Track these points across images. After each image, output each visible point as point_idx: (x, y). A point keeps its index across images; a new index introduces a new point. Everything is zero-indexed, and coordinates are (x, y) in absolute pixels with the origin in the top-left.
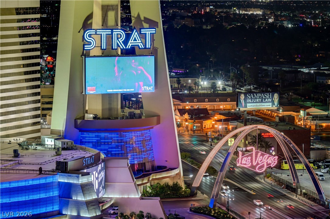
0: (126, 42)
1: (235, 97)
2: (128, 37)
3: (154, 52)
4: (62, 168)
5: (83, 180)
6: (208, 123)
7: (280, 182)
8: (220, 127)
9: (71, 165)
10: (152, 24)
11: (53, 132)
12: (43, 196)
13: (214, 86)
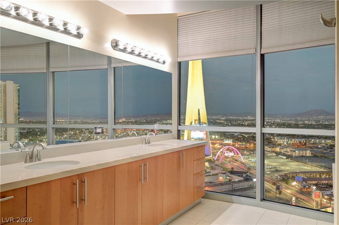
1: (221, 140)
6: (216, 146)
7: (233, 159)
8: (219, 146)
10: (205, 124)
13: (216, 137)
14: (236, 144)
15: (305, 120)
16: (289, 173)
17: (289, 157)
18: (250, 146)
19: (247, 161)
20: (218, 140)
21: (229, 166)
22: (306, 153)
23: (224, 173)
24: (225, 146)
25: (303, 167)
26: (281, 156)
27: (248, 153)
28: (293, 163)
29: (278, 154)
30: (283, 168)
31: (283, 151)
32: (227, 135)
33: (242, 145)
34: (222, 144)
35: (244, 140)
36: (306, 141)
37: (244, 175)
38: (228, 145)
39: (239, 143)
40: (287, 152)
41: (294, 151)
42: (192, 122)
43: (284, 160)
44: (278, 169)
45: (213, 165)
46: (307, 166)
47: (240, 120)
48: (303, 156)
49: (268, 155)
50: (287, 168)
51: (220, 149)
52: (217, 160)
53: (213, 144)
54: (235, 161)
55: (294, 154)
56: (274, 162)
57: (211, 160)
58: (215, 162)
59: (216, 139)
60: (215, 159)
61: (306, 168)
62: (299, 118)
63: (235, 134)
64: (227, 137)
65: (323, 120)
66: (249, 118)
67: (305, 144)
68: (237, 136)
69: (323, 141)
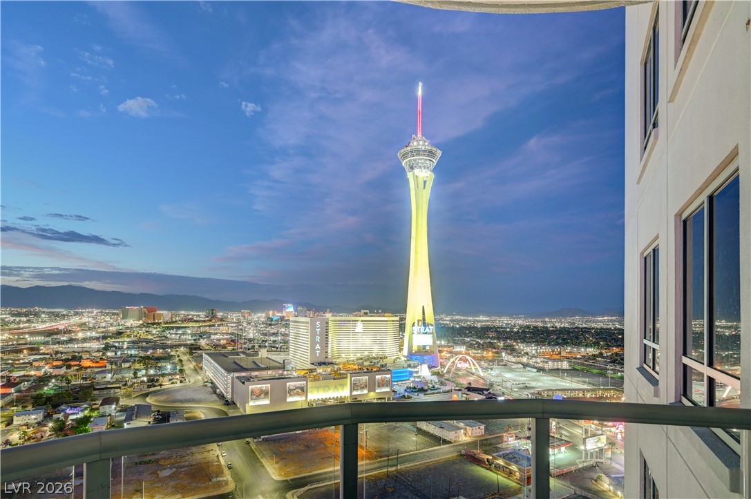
4: (409, 366)
6: (443, 354)
7: (469, 372)
9: (411, 365)
11: (404, 356)
12: (404, 374)
14: (470, 352)
15: (556, 322)
16: (544, 391)
17: (540, 369)
18: (488, 355)
19: (487, 374)
20: (445, 346)
21: (464, 382)
22: (562, 365)
23: (459, 390)
24: (456, 354)
25: (560, 383)
26: (529, 369)
27: (486, 365)
28: (546, 378)
29: (525, 365)
30: (533, 384)
31: (531, 362)
33: (478, 353)
34: (451, 352)
35: (478, 347)
36: (560, 349)
37: (486, 392)
38: (460, 353)
39: (474, 351)
40: (537, 363)
41: (547, 362)
42: (415, 323)
43: (533, 374)
44: (527, 385)
45: (443, 379)
46: (565, 382)
47: (470, 321)
48: (558, 369)
49: (513, 367)
50: (539, 384)
51: (449, 359)
52: (448, 372)
53: (440, 352)
54: (471, 375)
55: (546, 366)
56: (522, 377)
57: (439, 373)
58: (445, 375)
60: (445, 372)
61: (564, 384)
62: (547, 320)
63: (466, 339)
64: (457, 344)
65: (579, 322)
66: (481, 318)
67: (560, 353)
68: (469, 342)
69: (583, 350)
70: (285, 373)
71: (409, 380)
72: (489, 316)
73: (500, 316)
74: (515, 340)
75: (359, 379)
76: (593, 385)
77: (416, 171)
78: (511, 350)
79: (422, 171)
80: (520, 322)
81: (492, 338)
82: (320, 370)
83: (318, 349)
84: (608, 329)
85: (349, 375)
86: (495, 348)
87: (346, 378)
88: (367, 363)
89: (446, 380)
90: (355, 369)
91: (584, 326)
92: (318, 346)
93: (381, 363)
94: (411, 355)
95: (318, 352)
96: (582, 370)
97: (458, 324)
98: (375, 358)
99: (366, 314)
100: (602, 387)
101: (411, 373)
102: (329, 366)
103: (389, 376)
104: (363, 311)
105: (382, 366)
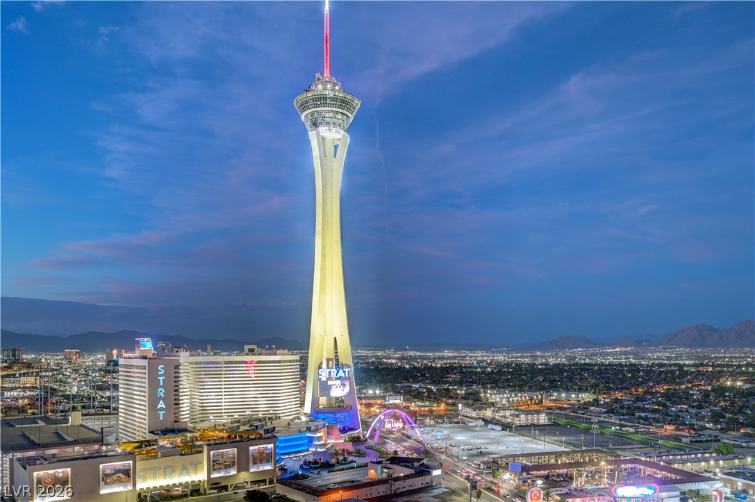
0: (337, 374)
1: (384, 398)
2: (338, 372)
3: (349, 378)
4: (309, 429)
5: (318, 435)
6: (373, 409)
7: (403, 434)
8: (378, 411)
9: (313, 428)
10: (348, 366)
11: (305, 414)
12: (301, 442)
13: (375, 393)
14: (413, 404)
15: (549, 357)
16: (502, 458)
17: (506, 427)
18: (439, 408)
19: (429, 437)
21: (392, 449)
22: (538, 419)
23: (379, 463)
24: (388, 408)
25: (529, 445)
26: (493, 426)
27: (432, 422)
28: (512, 439)
29: (486, 421)
30: (492, 448)
31: (497, 416)
32: (398, 388)
33: (424, 406)
35: (428, 396)
36: (542, 395)
37: (416, 464)
38: (394, 406)
39: (419, 403)
40: (505, 417)
41: (517, 416)
42: (322, 363)
43: (496, 433)
44: (483, 450)
45: (362, 448)
46: (537, 443)
47: (428, 358)
48: (533, 425)
49: (470, 424)
52: (372, 437)
53: (368, 406)
54: (406, 439)
55: (517, 421)
56: (478, 438)
57: (359, 438)
58: (366, 441)
59: (375, 397)
60: (367, 436)
61: (535, 446)
62: (538, 353)
63: (414, 385)
64: (397, 392)
65: (581, 356)
66: (447, 353)
67: (541, 402)
68: (417, 389)
69: (573, 396)
70: (104, 448)
71: (308, 450)
72: (457, 350)
73: (473, 350)
74: (484, 385)
75: (223, 453)
76: (574, 446)
77: (323, 130)
78: (474, 400)
79: (330, 130)
80: (500, 358)
81: (451, 384)
82: (164, 442)
83: (161, 409)
84: (616, 365)
85: (205, 448)
86: (451, 398)
87: (201, 452)
88: (243, 428)
89: (368, 448)
90: (223, 438)
91: (588, 361)
92: (161, 405)
93: (269, 426)
94: (316, 413)
95: (162, 413)
96: (565, 426)
97: (408, 364)
98: (260, 420)
99: (251, 351)
100: (584, 448)
101: (311, 440)
102: (179, 434)
103: (270, 446)
104: (246, 347)
105: (267, 431)
